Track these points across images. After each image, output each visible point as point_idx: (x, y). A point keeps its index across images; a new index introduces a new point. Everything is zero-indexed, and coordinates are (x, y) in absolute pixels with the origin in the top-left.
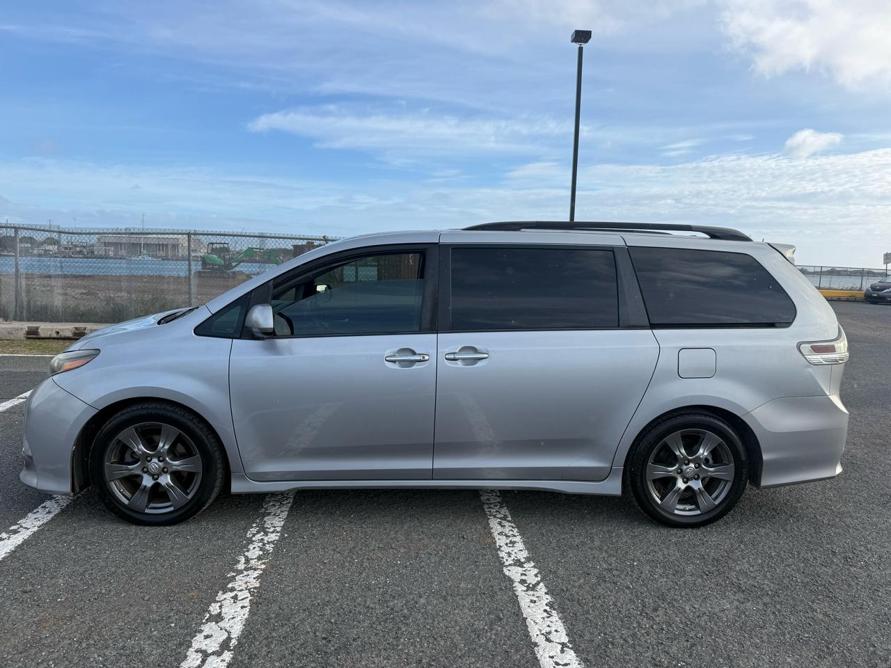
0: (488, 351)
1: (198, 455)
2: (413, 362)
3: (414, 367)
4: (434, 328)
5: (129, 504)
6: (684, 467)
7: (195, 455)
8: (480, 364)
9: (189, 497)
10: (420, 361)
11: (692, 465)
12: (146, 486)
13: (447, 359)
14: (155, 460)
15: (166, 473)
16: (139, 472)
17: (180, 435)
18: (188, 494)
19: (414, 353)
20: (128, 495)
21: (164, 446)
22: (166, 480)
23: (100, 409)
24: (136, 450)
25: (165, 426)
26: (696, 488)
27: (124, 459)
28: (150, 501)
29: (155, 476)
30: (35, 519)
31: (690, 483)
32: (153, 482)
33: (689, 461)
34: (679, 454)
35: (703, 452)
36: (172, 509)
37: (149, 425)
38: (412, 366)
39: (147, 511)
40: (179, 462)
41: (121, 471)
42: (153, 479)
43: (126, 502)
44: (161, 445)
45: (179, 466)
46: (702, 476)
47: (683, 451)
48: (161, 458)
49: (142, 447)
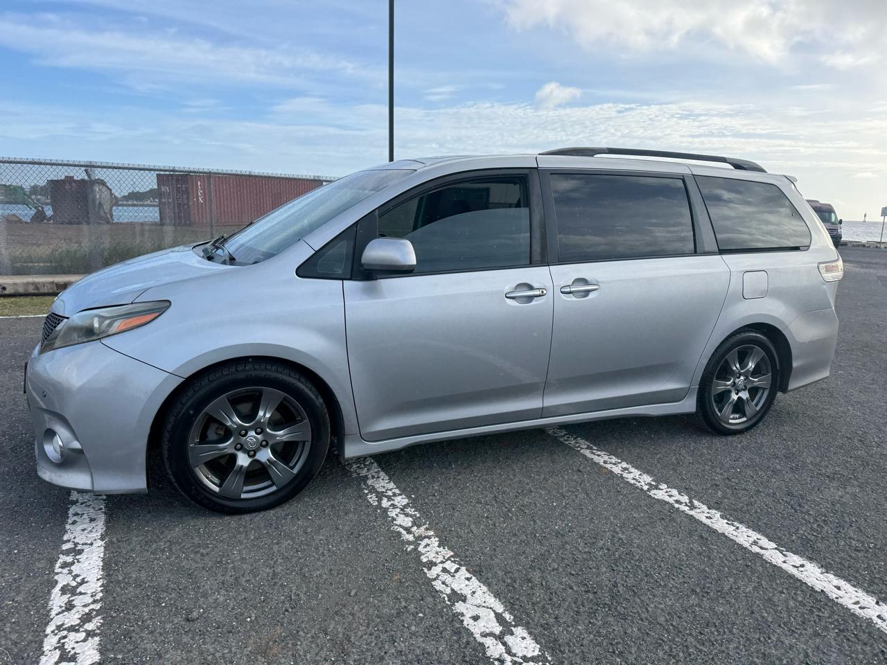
0: (598, 282)
1: (307, 421)
2: (530, 298)
3: (534, 303)
4: (544, 262)
5: (220, 491)
6: (737, 380)
7: (301, 421)
8: (592, 295)
9: (295, 471)
10: (540, 296)
11: (742, 378)
12: (242, 466)
13: (562, 292)
14: (252, 433)
15: (265, 446)
16: (232, 451)
17: (285, 399)
18: (292, 468)
19: (531, 288)
20: (216, 480)
21: (265, 415)
22: (266, 455)
23: (186, 377)
24: (229, 423)
25: (266, 389)
26: (745, 398)
27: (207, 437)
28: (246, 484)
29: (251, 453)
30: (83, 530)
31: (740, 394)
32: (250, 460)
33: (740, 374)
34: (734, 368)
35: (751, 365)
36: (274, 488)
37: (247, 391)
38: (530, 302)
39: (243, 496)
40: (282, 432)
41: (210, 452)
42: (250, 456)
43: (216, 489)
44: (261, 413)
45: (282, 436)
46: (748, 387)
47: (738, 366)
48: (260, 429)
49: (237, 419)
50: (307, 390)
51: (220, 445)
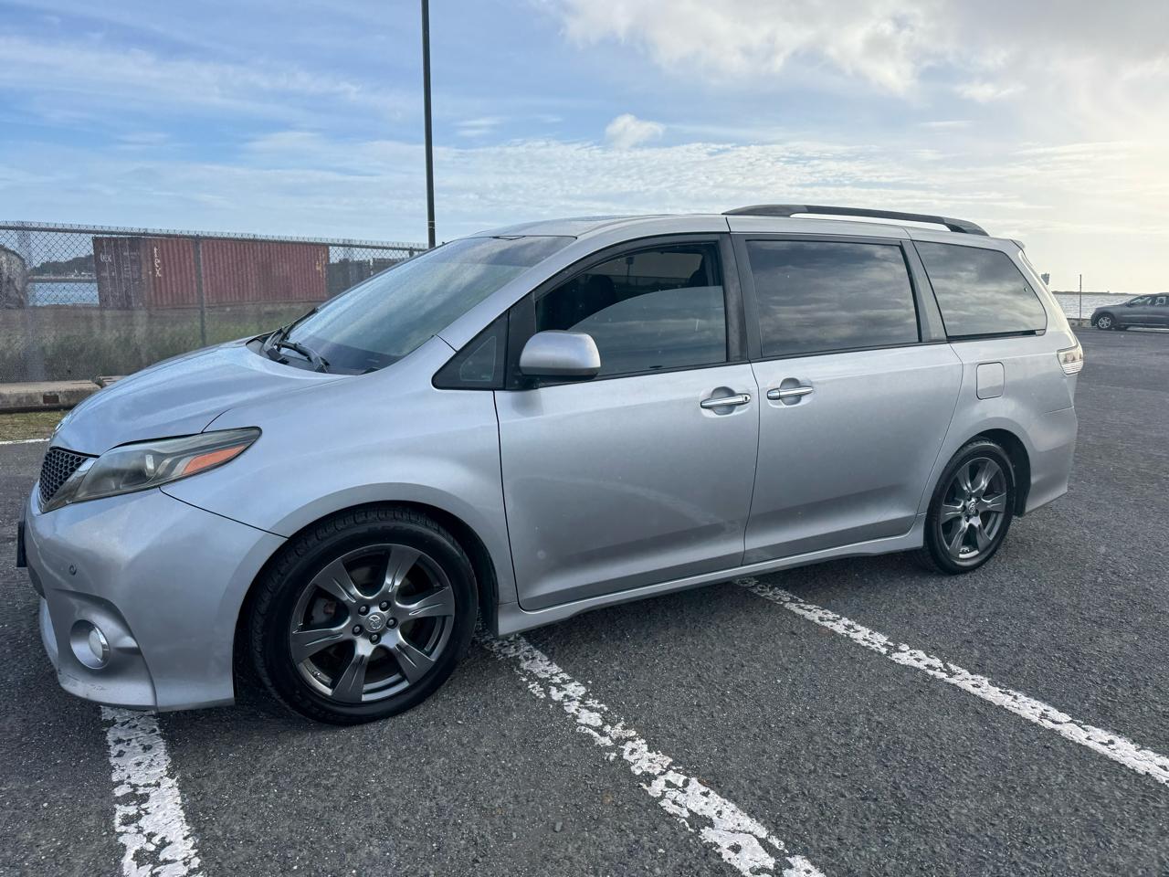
0: (812, 383)
1: (449, 588)
2: (731, 407)
3: (735, 413)
4: (745, 358)
5: (333, 694)
6: (968, 503)
7: (440, 588)
8: (805, 401)
9: (433, 658)
10: (743, 403)
11: (973, 500)
12: (363, 656)
13: (769, 398)
14: (376, 609)
15: (393, 627)
16: (348, 636)
17: (420, 559)
18: (429, 654)
19: (731, 393)
20: (326, 679)
21: (393, 583)
22: (394, 639)
23: (289, 535)
24: (346, 597)
25: (396, 547)
26: (977, 526)
27: (312, 618)
28: (369, 680)
29: (375, 638)
30: (139, 764)
31: (971, 521)
32: (373, 647)
33: (972, 495)
34: (965, 488)
35: (984, 483)
36: (405, 685)
37: (370, 550)
38: (731, 412)
39: (365, 698)
40: (416, 605)
41: (318, 640)
42: (372, 642)
43: (329, 691)
44: (388, 581)
45: (415, 611)
46: (980, 511)
47: (969, 485)
48: (386, 602)
49: (355, 591)
50: (449, 545)
51: (334, 629)
